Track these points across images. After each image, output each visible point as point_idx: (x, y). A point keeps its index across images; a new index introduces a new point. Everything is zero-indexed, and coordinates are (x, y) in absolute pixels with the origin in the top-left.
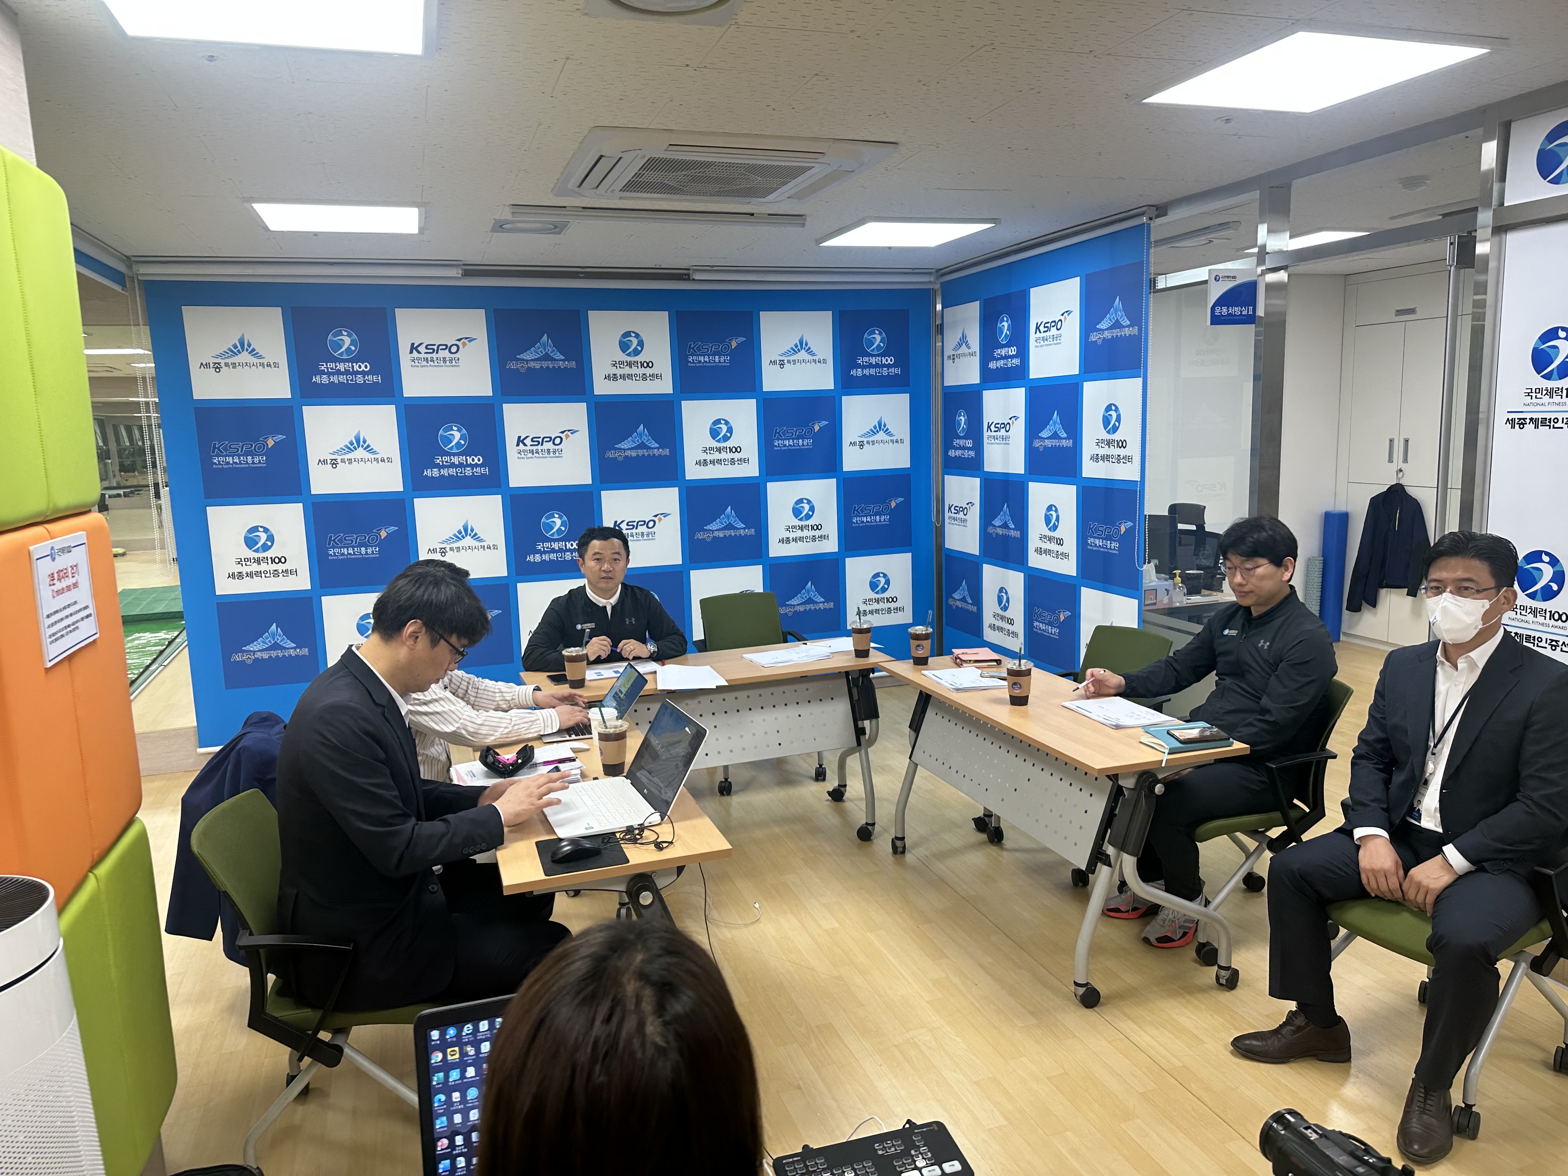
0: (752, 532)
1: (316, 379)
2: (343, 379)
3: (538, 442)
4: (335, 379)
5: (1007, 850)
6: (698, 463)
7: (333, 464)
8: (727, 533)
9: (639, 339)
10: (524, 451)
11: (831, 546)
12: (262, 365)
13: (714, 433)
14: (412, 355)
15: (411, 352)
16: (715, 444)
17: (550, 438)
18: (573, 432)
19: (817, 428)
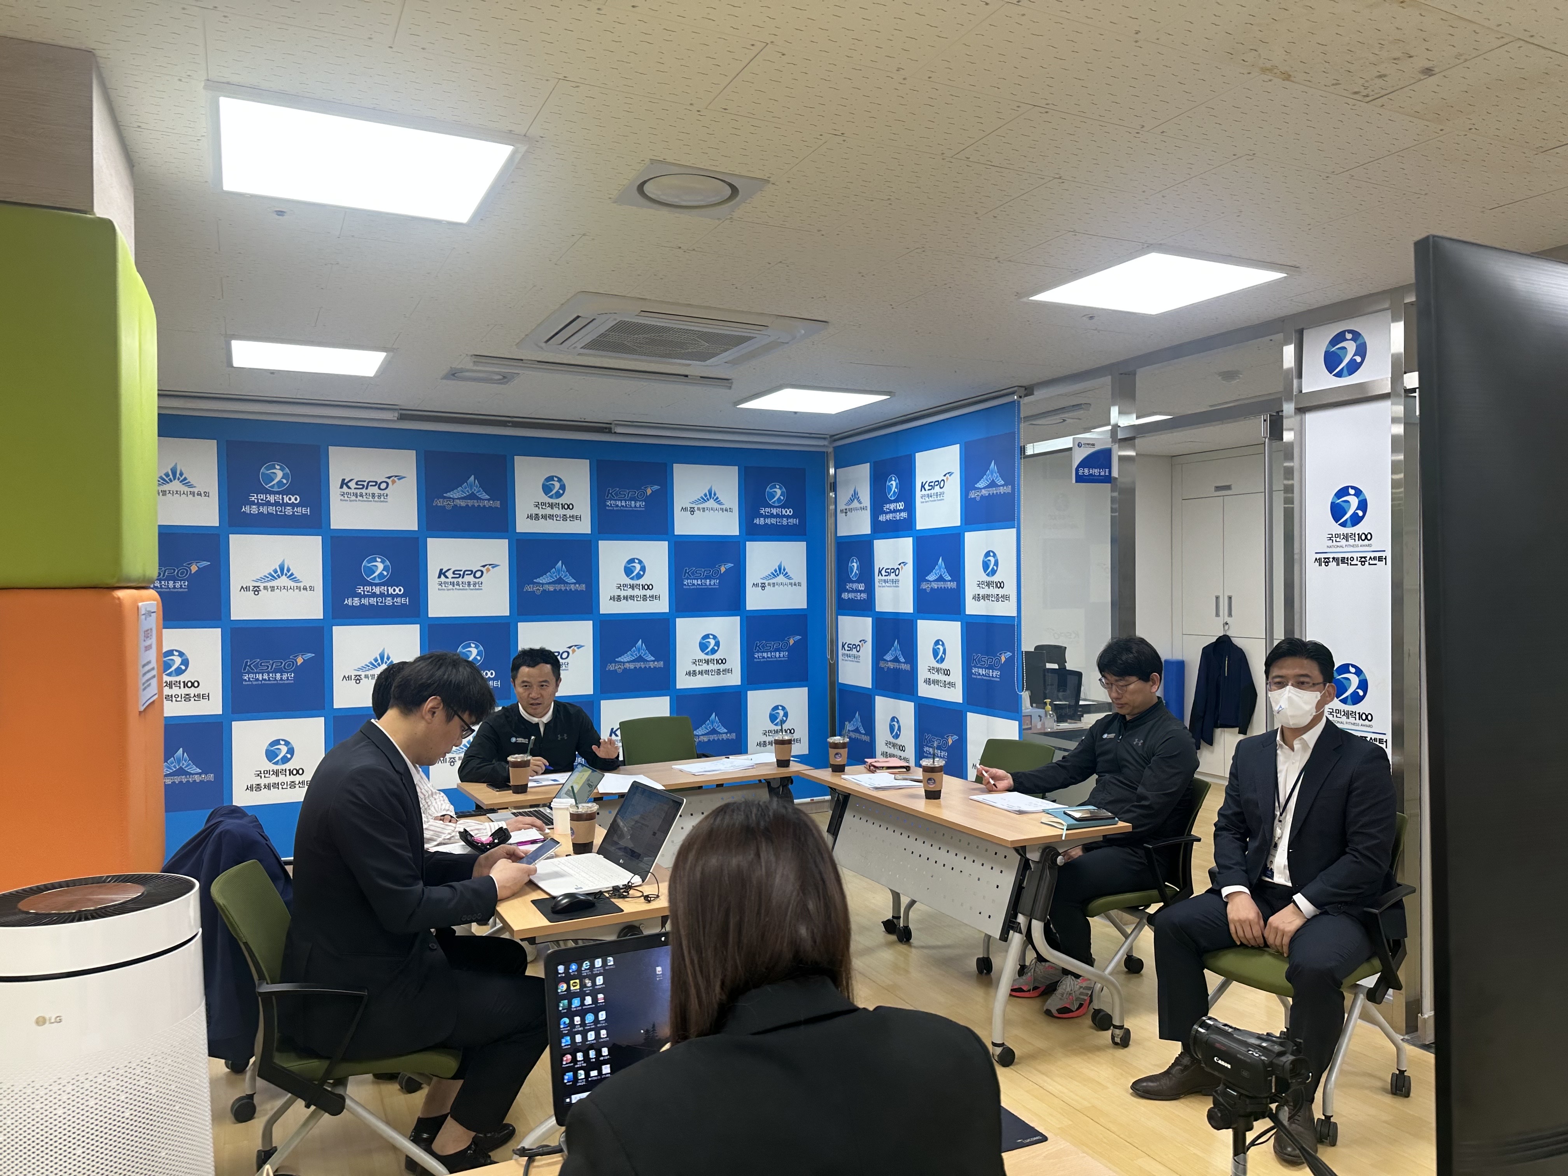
0: (661, 664)
1: (246, 509)
2: (272, 510)
3: (460, 574)
4: (264, 510)
5: (915, 947)
6: (612, 598)
7: (255, 591)
8: (638, 665)
9: (562, 483)
10: (445, 583)
11: (734, 679)
12: (193, 494)
13: (628, 571)
14: (342, 490)
15: (341, 487)
16: (628, 581)
17: (472, 571)
18: (494, 566)
19: (723, 569)
